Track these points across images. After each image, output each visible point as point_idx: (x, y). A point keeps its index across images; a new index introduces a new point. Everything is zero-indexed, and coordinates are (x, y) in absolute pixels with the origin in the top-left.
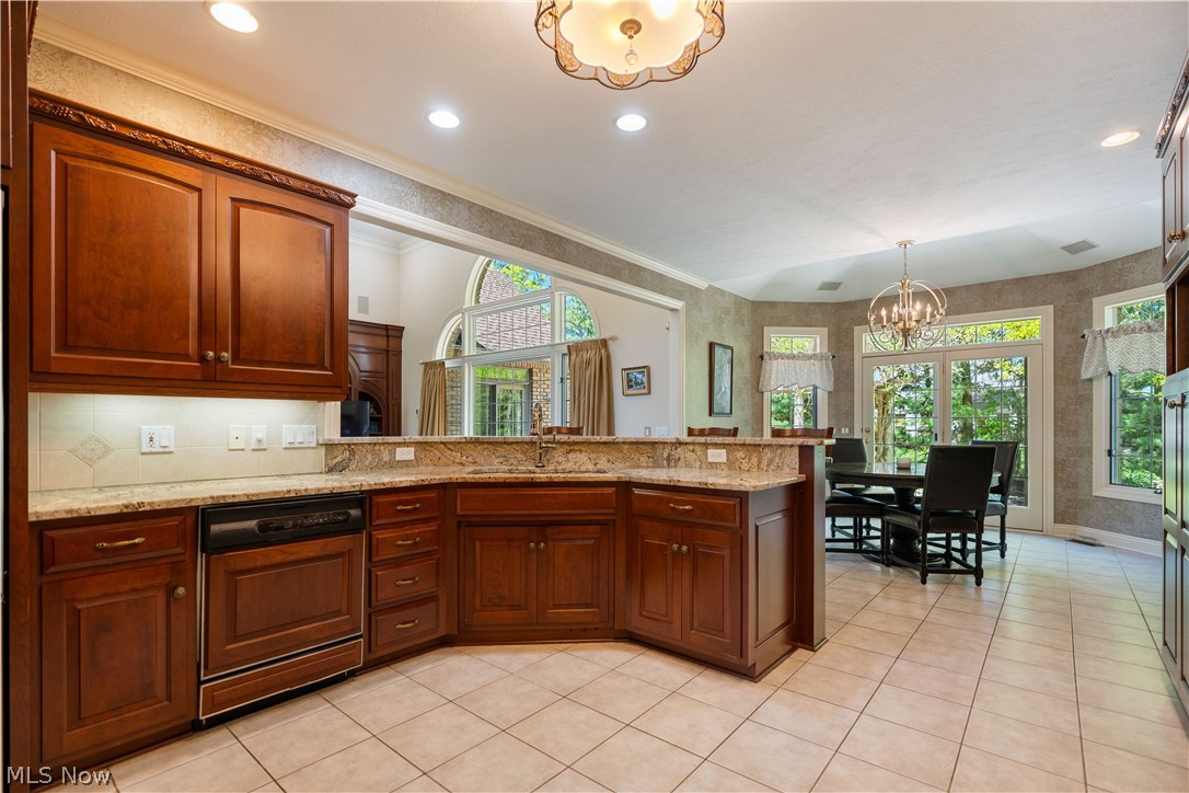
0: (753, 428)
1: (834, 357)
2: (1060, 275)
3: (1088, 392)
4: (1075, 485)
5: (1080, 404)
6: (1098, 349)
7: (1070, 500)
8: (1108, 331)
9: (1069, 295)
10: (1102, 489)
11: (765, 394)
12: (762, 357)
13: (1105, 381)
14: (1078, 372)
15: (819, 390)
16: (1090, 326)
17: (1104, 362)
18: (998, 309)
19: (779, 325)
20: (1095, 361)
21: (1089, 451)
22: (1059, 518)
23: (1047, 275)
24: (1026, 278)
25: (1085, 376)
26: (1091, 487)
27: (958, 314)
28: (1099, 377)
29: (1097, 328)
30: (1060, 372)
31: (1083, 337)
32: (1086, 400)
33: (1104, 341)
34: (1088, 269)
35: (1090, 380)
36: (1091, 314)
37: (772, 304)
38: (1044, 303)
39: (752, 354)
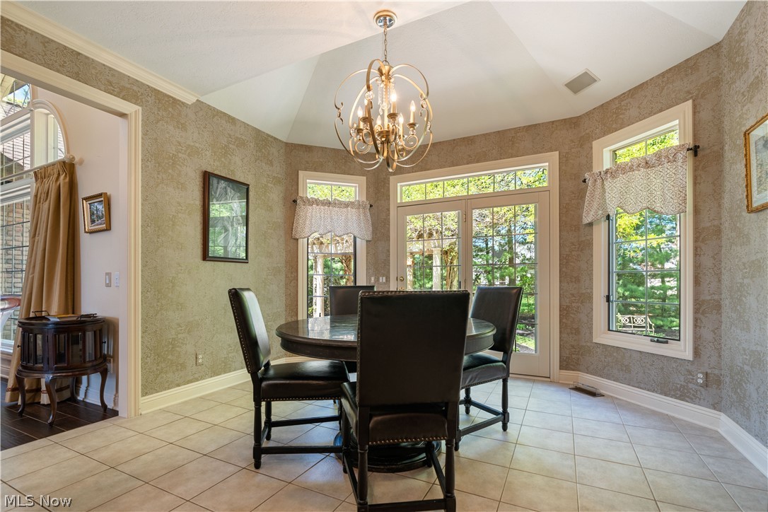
0: (286, 277)
1: (371, 206)
2: (565, 121)
3: (588, 238)
4: (577, 332)
5: (582, 250)
6: (598, 191)
7: (573, 346)
8: (606, 172)
9: (572, 141)
10: (601, 336)
11: (300, 241)
12: (295, 201)
13: (604, 225)
14: (580, 217)
15: (357, 239)
16: (590, 168)
17: (603, 205)
18: (512, 157)
19: (315, 170)
20: (595, 205)
21: (590, 297)
22: (565, 364)
23: (553, 122)
24: (535, 126)
25: (586, 220)
26: (591, 333)
27: (478, 162)
28: (598, 220)
29: (596, 170)
30: (564, 218)
31: (584, 181)
32: (586, 246)
33: (603, 184)
34: (588, 114)
35: (590, 224)
36: (591, 158)
37: (308, 149)
38: (551, 150)
39: (285, 199)
